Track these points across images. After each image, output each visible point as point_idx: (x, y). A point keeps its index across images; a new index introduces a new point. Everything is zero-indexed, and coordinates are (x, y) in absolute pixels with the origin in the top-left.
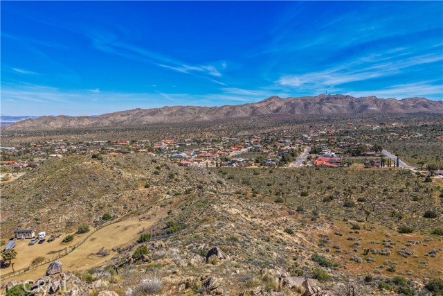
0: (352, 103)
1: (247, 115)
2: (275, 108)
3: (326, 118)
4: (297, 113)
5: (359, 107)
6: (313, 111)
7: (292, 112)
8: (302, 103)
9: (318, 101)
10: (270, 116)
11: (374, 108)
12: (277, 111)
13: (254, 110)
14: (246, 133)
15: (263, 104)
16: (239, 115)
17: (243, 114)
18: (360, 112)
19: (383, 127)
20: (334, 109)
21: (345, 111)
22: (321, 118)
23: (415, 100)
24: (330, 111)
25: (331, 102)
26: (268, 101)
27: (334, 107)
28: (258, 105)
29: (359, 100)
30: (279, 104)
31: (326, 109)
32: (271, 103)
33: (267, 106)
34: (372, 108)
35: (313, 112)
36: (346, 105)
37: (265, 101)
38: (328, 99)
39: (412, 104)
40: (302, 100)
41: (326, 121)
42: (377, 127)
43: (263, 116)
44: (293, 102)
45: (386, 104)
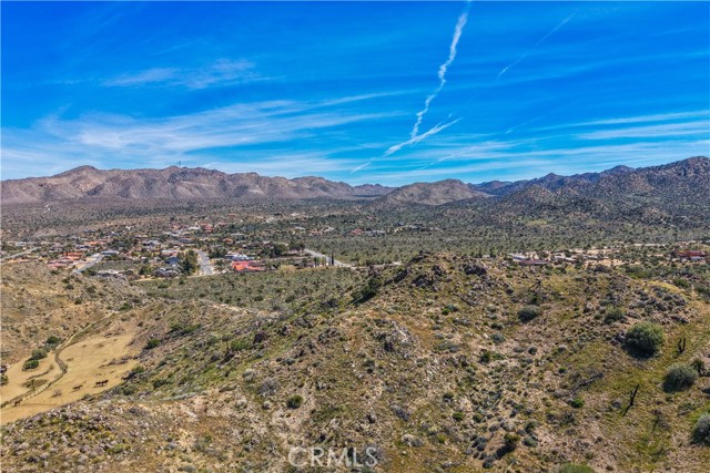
0: (224, 181)
1: (35, 199)
2: (90, 187)
3: (186, 206)
4: (134, 196)
5: (234, 188)
6: (162, 192)
7: (125, 194)
8: (141, 180)
9: (167, 176)
10: (82, 201)
11: (257, 191)
12: (95, 191)
13: (47, 190)
14: (53, 232)
15: (65, 179)
16: (16, 199)
17: (25, 197)
18: (237, 196)
19: (279, 218)
20: (197, 191)
21: (214, 194)
22: (178, 205)
23: (310, 180)
24: (189, 193)
25: (190, 180)
26: (75, 175)
27: (197, 187)
28: (54, 182)
29: (234, 178)
30: (98, 181)
31: (184, 190)
32: (80, 178)
33: (73, 182)
34: (255, 191)
35: (163, 196)
36: (214, 185)
37: (67, 174)
38: (184, 173)
39: (308, 186)
40: (139, 174)
41: (188, 210)
42: (271, 219)
43: (71, 202)
44: (123, 178)
45: (273, 184)
